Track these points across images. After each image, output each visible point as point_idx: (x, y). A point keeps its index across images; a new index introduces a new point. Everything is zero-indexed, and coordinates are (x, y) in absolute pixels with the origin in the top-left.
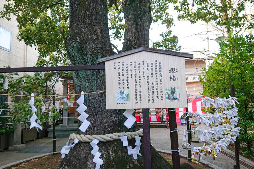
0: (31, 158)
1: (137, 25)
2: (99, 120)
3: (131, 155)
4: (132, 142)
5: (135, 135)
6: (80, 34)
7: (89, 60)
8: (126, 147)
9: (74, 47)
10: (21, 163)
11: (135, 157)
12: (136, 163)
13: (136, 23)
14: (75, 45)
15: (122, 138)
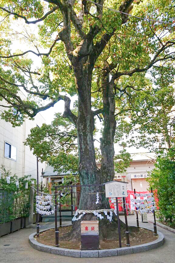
0: (50, 228)
1: (108, 157)
2: (93, 204)
3: (109, 219)
4: (109, 213)
5: (110, 211)
6: (86, 167)
7: (90, 177)
8: (106, 216)
9: (84, 172)
10: (46, 230)
11: (110, 220)
12: (111, 223)
13: (107, 156)
14: (85, 172)
15: (104, 212)
